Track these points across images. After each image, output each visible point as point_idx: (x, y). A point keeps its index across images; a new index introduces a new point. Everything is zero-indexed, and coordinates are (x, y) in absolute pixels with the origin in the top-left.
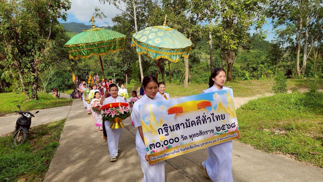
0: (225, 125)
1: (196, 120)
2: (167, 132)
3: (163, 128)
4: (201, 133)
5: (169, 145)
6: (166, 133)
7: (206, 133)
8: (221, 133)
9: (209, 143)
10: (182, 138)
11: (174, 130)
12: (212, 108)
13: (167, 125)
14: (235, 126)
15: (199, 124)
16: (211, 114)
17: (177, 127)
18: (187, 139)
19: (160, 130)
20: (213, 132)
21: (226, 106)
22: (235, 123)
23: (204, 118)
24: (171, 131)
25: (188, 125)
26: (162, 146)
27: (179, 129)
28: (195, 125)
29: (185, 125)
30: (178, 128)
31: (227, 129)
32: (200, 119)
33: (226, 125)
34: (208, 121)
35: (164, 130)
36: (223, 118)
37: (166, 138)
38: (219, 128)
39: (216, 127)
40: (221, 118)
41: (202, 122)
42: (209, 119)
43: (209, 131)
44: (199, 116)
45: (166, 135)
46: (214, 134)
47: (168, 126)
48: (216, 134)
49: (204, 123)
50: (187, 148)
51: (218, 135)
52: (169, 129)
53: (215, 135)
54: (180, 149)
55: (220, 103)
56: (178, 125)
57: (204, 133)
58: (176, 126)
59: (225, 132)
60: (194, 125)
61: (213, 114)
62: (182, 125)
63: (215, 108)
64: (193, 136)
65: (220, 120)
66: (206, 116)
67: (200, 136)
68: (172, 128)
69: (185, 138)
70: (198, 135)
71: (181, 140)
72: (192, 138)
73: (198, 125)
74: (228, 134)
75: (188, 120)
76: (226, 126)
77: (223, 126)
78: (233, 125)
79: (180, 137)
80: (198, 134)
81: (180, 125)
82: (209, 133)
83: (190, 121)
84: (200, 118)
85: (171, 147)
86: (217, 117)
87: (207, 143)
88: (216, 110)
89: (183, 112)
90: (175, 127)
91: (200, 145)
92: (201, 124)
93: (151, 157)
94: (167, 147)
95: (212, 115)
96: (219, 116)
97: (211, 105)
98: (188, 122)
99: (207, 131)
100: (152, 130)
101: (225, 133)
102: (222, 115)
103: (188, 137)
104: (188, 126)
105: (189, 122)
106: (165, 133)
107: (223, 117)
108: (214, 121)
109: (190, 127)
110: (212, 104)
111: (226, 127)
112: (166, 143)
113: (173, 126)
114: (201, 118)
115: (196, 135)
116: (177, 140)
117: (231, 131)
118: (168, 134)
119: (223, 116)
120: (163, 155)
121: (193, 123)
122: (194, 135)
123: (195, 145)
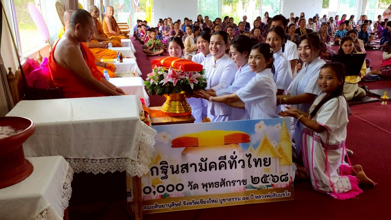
0: (269, 175)
1: (218, 162)
2: (166, 173)
3: (159, 166)
4: (223, 183)
5: (166, 193)
6: (164, 175)
7: (232, 184)
8: (259, 187)
9: (234, 199)
10: (190, 186)
11: (177, 172)
12: (251, 145)
13: (167, 163)
14: (288, 179)
15: (223, 168)
16: (246, 155)
17: (185, 168)
18: (198, 189)
19: (155, 170)
20: (245, 183)
21: (277, 146)
22: (287, 174)
23: (232, 160)
24: (173, 173)
25: (204, 167)
26: (154, 192)
27: (187, 172)
28: (216, 169)
29: (198, 167)
30: (185, 170)
31: (271, 182)
32: (227, 161)
33: (271, 175)
34: (239, 165)
35: (160, 171)
36: (267, 164)
37: (161, 182)
38: (256, 178)
39: (252, 177)
40: (263, 163)
41: (228, 165)
42: (242, 162)
43: (239, 182)
44: (225, 156)
45: (163, 178)
46: (246, 188)
47: (169, 165)
48: (249, 188)
49: (231, 168)
50: (195, 202)
51: (253, 189)
52: (169, 170)
53: (248, 190)
54: (184, 202)
55: (265, 139)
56: (187, 165)
57: (228, 183)
58: (182, 166)
59: (267, 186)
60: (213, 169)
61: (250, 155)
62: (193, 166)
63: (255, 146)
64: (208, 186)
65: (261, 166)
66: (236, 157)
67: (221, 186)
68: (175, 169)
69: (196, 186)
70: (217, 186)
71: (187, 189)
72: (207, 187)
73: (220, 169)
74: (271, 191)
75: (205, 159)
76: (270, 177)
77: (264, 177)
78: (283, 178)
79: (186, 185)
80: (218, 183)
81: (189, 166)
82: (237, 184)
83: (208, 162)
84: (225, 159)
85: (169, 196)
86: (255, 161)
87: (232, 200)
88: (257, 149)
89: (198, 146)
90: (180, 169)
91: (218, 200)
92: (226, 169)
94: (162, 195)
95: (248, 156)
96: (260, 159)
97: (250, 141)
98: (203, 163)
99: (235, 181)
101: (266, 188)
102: (266, 159)
103: (200, 186)
104: (203, 170)
105: (206, 164)
106: (161, 175)
107: (267, 162)
108: (250, 166)
109: (206, 170)
110: (250, 139)
111: (270, 179)
112: (161, 189)
113: (178, 166)
114: (228, 158)
115: (214, 185)
116: (180, 187)
117: (279, 187)
118: (167, 177)
119: (268, 161)
120: (153, 205)
121: (212, 166)
122: (211, 185)
123: (210, 199)
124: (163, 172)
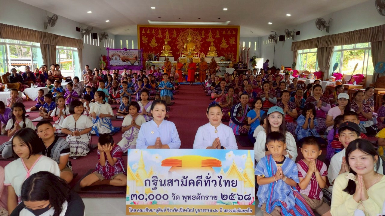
0: (235, 194)
1: (196, 180)
2: (156, 185)
3: (151, 180)
4: (199, 197)
5: (155, 201)
6: (154, 186)
7: (206, 198)
8: (227, 203)
9: (207, 210)
10: (173, 197)
11: (164, 185)
12: (222, 169)
13: (157, 178)
14: (250, 199)
15: (199, 185)
16: (218, 176)
17: (170, 182)
18: (179, 199)
19: (148, 182)
20: (216, 199)
21: (242, 171)
22: (250, 194)
23: (207, 180)
24: (161, 185)
25: (184, 183)
26: (146, 199)
27: (172, 185)
28: (194, 185)
29: (181, 183)
30: (170, 184)
31: (237, 200)
32: (202, 180)
33: (237, 194)
34: (212, 184)
35: (152, 183)
36: (234, 185)
37: (152, 192)
38: (225, 195)
39: (222, 194)
40: (231, 184)
41: (204, 183)
42: (214, 182)
43: (211, 197)
44: (202, 176)
45: (153, 189)
46: (217, 202)
47: (159, 179)
48: (219, 203)
49: (206, 185)
50: (176, 209)
51: (222, 204)
52: (159, 183)
53: (218, 204)
54: (168, 208)
55: (234, 166)
56: (172, 180)
57: (203, 197)
58: (168, 181)
59: (234, 203)
60: (192, 185)
61: (221, 177)
62: (177, 181)
63: (225, 170)
64: (187, 198)
65: (229, 186)
66: (210, 177)
67: (197, 199)
68: (163, 183)
69: (177, 198)
70: (194, 198)
71: (171, 198)
72: (186, 199)
73: (197, 185)
74: (237, 206)
75: (186, 177)
76: (236, 195)
77: (231, 195)
78: (247, 197)
79: (170, 195)
80: (195, 196)
81: (173, 181)
82: (210, 199)
83: (188, 180)
84: (201, 178)
85: (157, 203)
86: (225, 182)
87: (205, 211)
88: (227, 173)
89: (181, 167)
90: (167, 183)
91: (194, 210)
92: (201, 185)
93: (131, 207)
94: (152, 202)
95: (219, 178)
96: (228, 181)
97: (221, 166)
98: (184, 180)
99: (208, 196)
100: (138, 180)
101: (233, 204)
102: (233, 181)
103: (181, 198)
104: (184, 185)
105: (186, 181)
106: (152, 186)
107: (234, 184)
108: (221, 185)
109: (186, 185)
110: (222, 164)
111: (236, 197)
112: (151, 197)
113: (165, 180)
114: (204, 178)
115: (192, 198)
116: (165, 197)
117: (243, 204)
118: (157, 188)
119: (235, 182)
120: (145, 209)
121: (191, 183)
122: (190, 197)
123: (188, 208)
124: (154, 184)
